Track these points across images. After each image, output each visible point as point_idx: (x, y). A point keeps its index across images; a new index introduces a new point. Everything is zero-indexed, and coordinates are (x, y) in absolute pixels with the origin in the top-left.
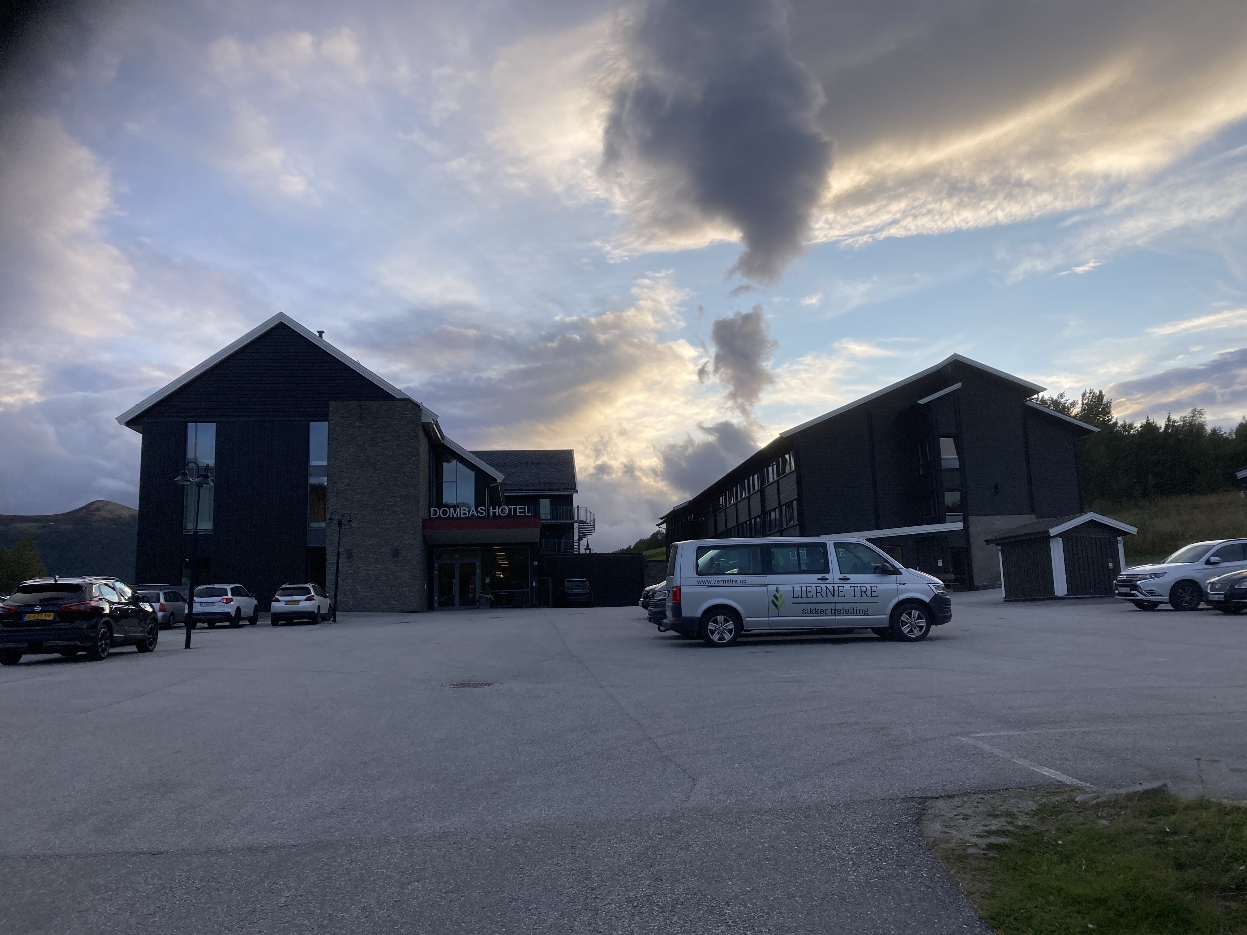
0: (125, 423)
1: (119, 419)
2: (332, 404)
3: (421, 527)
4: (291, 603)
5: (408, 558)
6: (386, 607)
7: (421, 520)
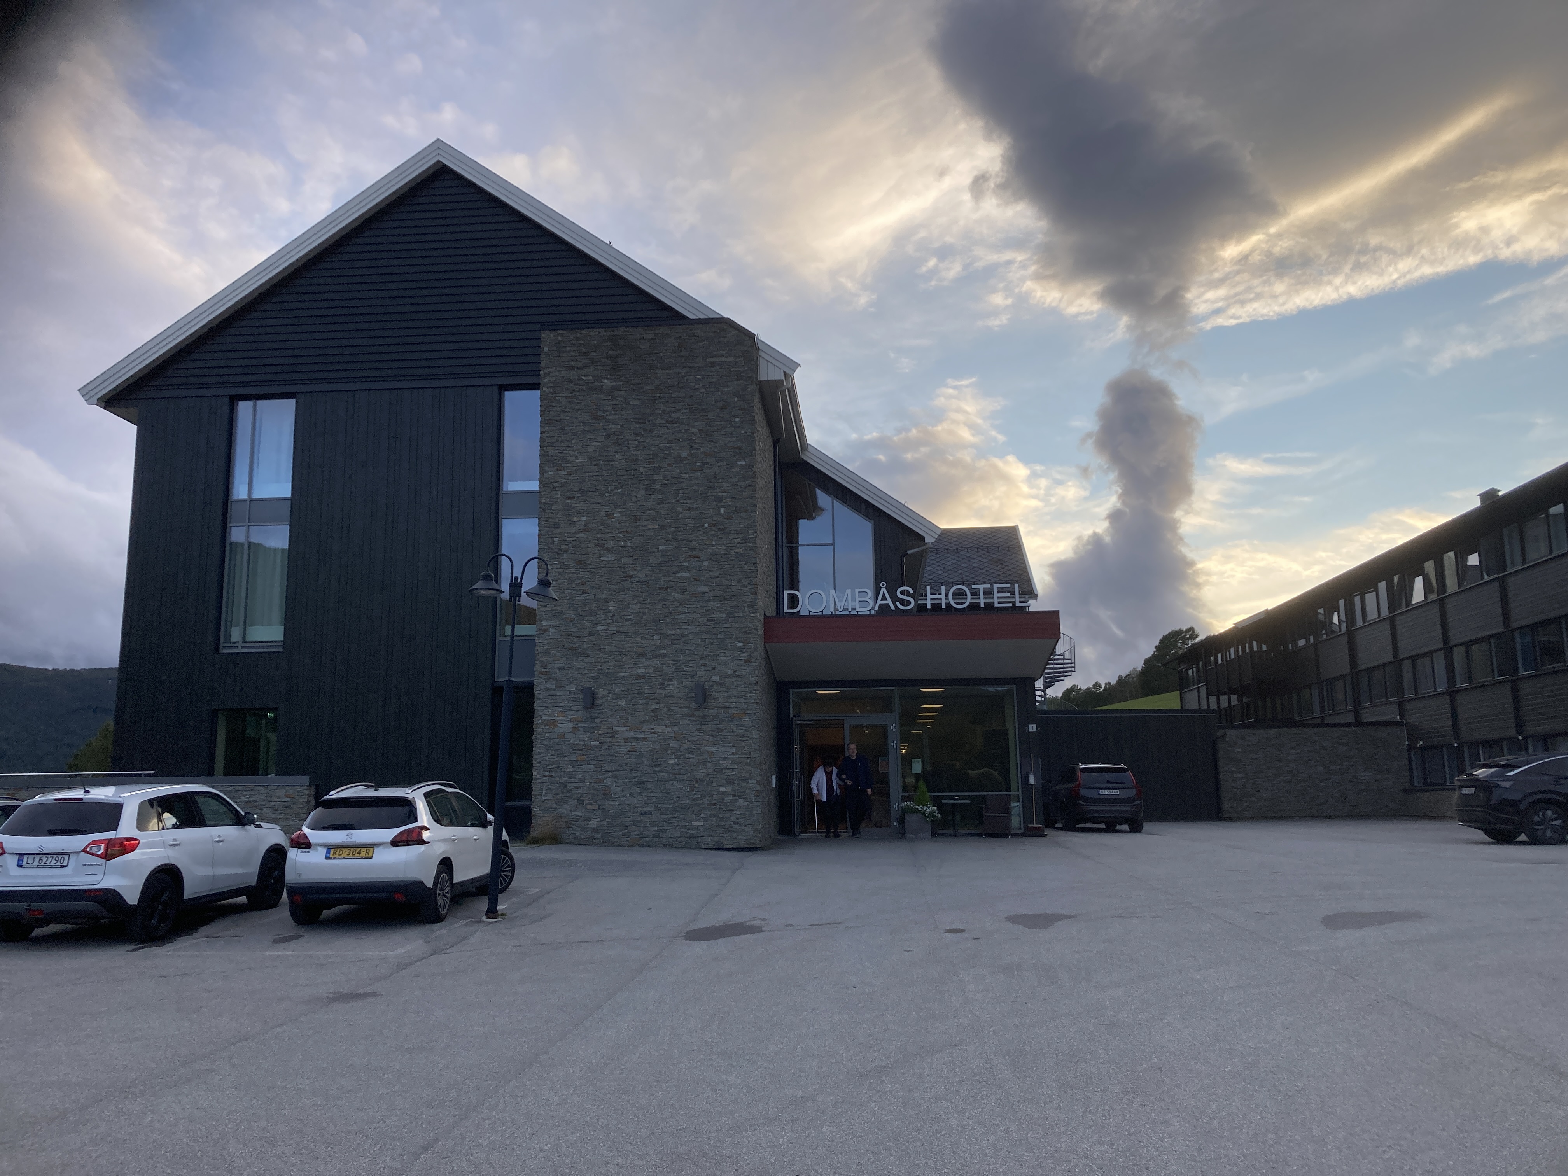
0: (98, 399)
1: (86, 392)
2: (548, 337)
3: (760, 632)
4: (345, 853)
5: (731, 711)
6: (678, 834)
7: (761, 618)
